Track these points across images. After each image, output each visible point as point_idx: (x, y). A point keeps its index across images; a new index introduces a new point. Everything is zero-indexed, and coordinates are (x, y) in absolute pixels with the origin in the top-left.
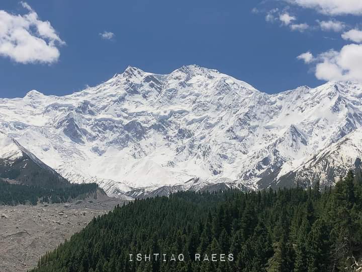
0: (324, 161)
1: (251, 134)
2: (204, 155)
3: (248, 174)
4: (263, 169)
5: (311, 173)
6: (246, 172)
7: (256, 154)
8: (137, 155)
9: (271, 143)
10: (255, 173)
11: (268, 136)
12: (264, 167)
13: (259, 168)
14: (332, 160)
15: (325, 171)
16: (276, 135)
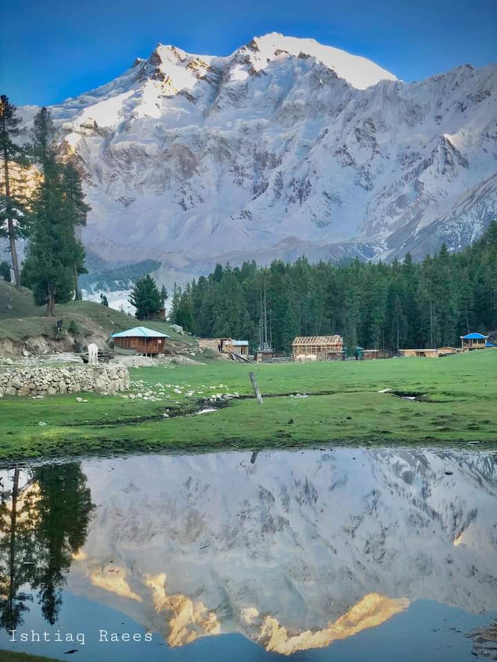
0: (479, 204)
1: (378, 155)
2: (301, 197)
3: (374, 225)
4: (399, 214)
5: (460, 223)
6: (371, 221)
7: (387, 189)
8: (187, 203)
9: (411, 169)
10: (385, 221)
11: (406, 157)
12: (399, 210)
13: (391, 212)
14: (491, 202)
15: (480, 220)
16: (418, 154)
